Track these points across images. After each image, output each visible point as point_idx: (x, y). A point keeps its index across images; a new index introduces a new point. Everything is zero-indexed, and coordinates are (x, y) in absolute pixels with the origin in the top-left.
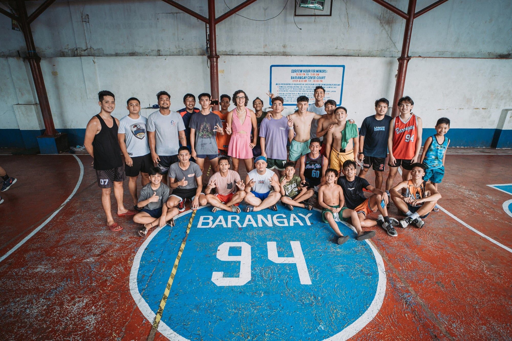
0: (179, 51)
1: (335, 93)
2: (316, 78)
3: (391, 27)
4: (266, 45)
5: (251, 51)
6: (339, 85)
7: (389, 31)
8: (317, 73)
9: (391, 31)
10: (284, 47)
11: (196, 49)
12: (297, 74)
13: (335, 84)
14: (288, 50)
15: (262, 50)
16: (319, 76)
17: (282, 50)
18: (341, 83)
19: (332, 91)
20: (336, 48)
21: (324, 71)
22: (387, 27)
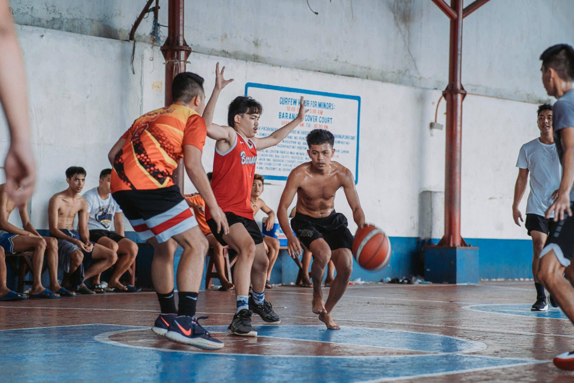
0: (54, 19)
1: (347, 154)
2: (318, 120)
3: (408, 28)
4: (226, 36)
5: (198, 45)
6: (353, 138)
7: (407, 36)
8: (320, 109)
9: (409, 35)
10: (256, 44)
11: (92, 20)
12: (288, 109)
13: (347, 135)
14: (262, 52)
15: (218, 46)
16: (322, 116)
17: (252, 51)
18: (355, 135)
19: (344, 149)
20: (336, 60)
21: (329, 106)
22: (402, 26)
